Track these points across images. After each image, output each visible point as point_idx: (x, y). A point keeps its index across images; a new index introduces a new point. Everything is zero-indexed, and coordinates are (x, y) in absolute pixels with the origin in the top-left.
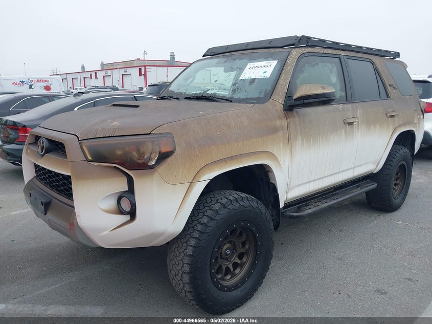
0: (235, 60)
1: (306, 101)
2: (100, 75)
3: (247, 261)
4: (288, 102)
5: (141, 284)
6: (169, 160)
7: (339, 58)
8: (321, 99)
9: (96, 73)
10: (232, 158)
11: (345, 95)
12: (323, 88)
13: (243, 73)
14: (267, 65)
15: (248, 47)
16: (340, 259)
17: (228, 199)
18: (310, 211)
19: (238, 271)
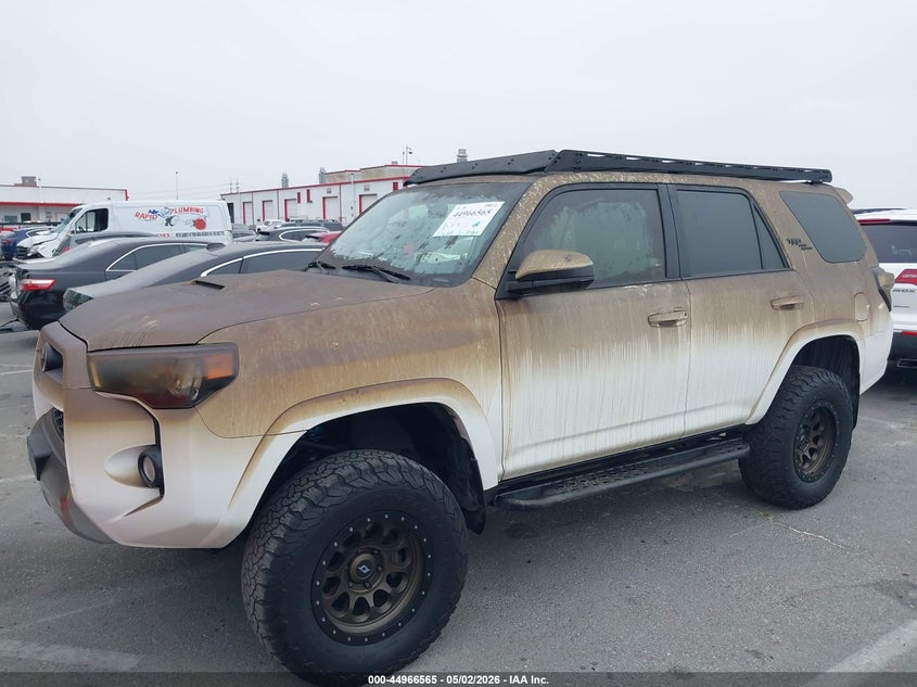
0: (440, 197)
1: (537, 283)
2: (317, 195)
3: (407, 589)
4: (507, 283)
5: (223, 620)
6: (223, 393)
7: (656, 190)
8: (562, 281)
9: (308, 191)
10: (357, 392)
11: (663, 264)
12: (568, 259)
13: (442, 226)
14: (483, 209)
15: (476, 170)
16: (630, 600)
17: (355, 468)
18: (559, 498)
19: (386, 607)
